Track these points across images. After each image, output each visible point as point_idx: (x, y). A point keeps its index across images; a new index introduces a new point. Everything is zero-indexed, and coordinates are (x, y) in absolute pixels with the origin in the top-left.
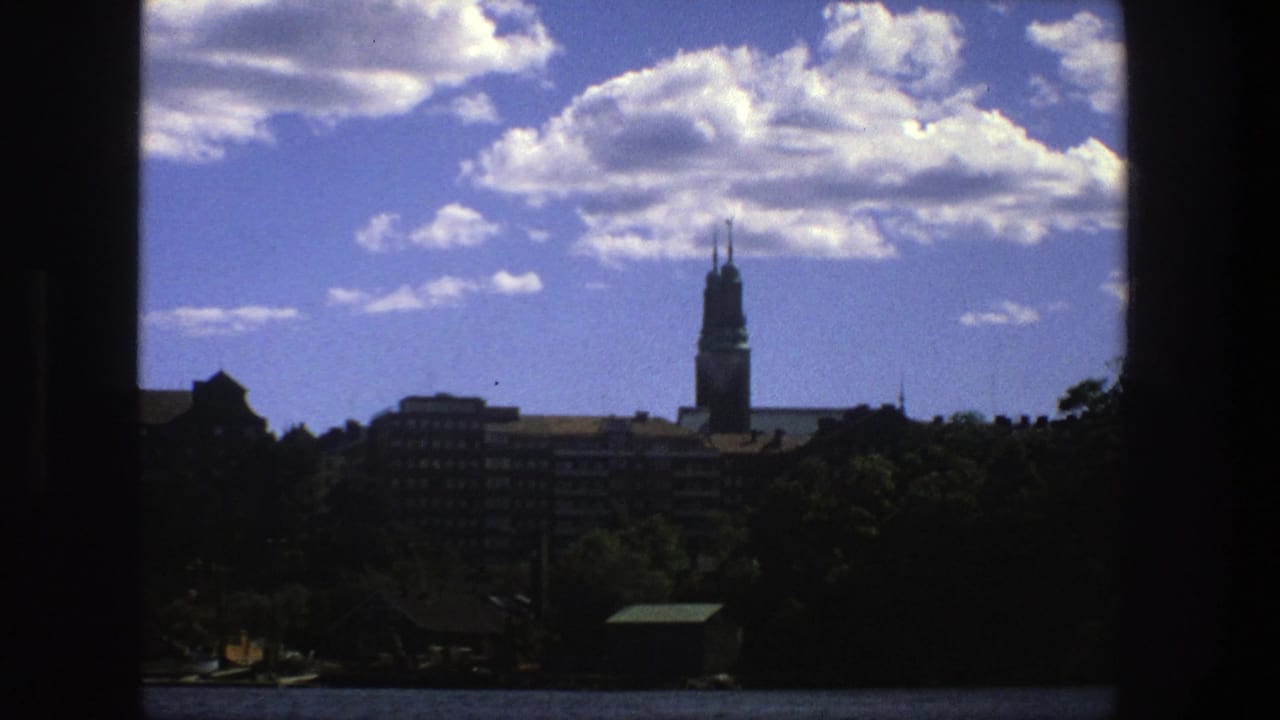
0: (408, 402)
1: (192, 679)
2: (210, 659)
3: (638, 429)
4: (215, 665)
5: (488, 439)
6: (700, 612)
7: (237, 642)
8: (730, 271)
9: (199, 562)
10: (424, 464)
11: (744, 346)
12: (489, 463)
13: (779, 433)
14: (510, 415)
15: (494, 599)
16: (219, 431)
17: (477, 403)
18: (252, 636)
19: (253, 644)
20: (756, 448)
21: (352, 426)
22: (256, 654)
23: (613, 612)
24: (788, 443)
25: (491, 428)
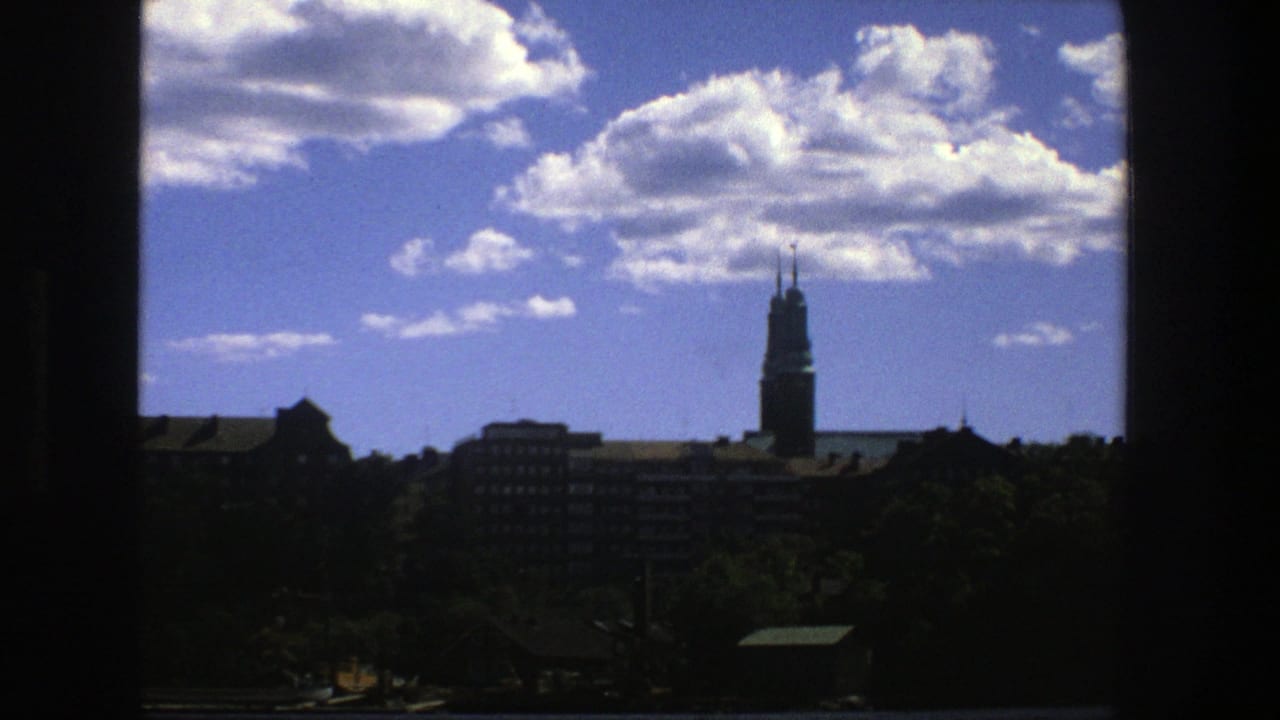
0: (489, 429)
1: (310, 705)
2: (323, 686)
3: (718, 452)
4: (329, 691)
5: (572, 465)
6: (831, 635)
7: (348, 670)
8: (795, 295)
9: (285, 589)
10: (507, 490)
11: (809, 369)
12: (572, 489)
13: (857, 456)
14: (592, 440)
15: (599, 624)
16: (302, 459)
17: (560, 428)
18: (362, 662)
19: (364, 672)
20: (834, 471)
21: (430, 454)
22: (368, 680)
23: (744, 635)
24: (865, 466)
25: (574, 453)
